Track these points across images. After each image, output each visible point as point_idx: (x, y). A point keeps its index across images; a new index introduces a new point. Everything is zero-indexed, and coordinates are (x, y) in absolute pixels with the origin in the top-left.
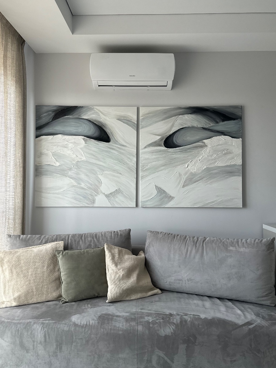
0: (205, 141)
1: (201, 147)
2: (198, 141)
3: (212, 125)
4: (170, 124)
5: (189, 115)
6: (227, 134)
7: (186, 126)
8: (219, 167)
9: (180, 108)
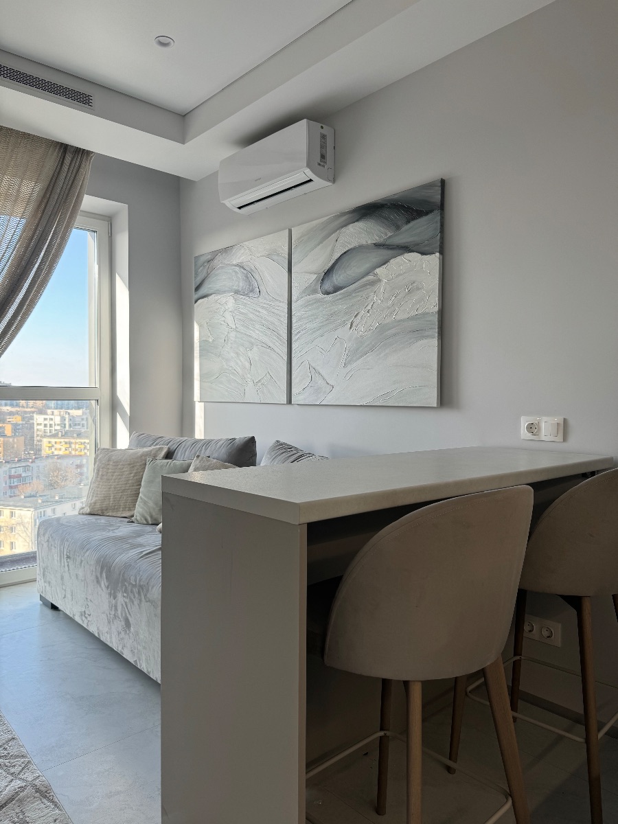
0: (378, 271)
1: (373, 283)
2: (367, 274)
3: (389, 234)
4: (329, 249)
5: (356, 223)
6: (414, 249)
7: (350, 247)
8: (399, 321)
9: (343, 214)
